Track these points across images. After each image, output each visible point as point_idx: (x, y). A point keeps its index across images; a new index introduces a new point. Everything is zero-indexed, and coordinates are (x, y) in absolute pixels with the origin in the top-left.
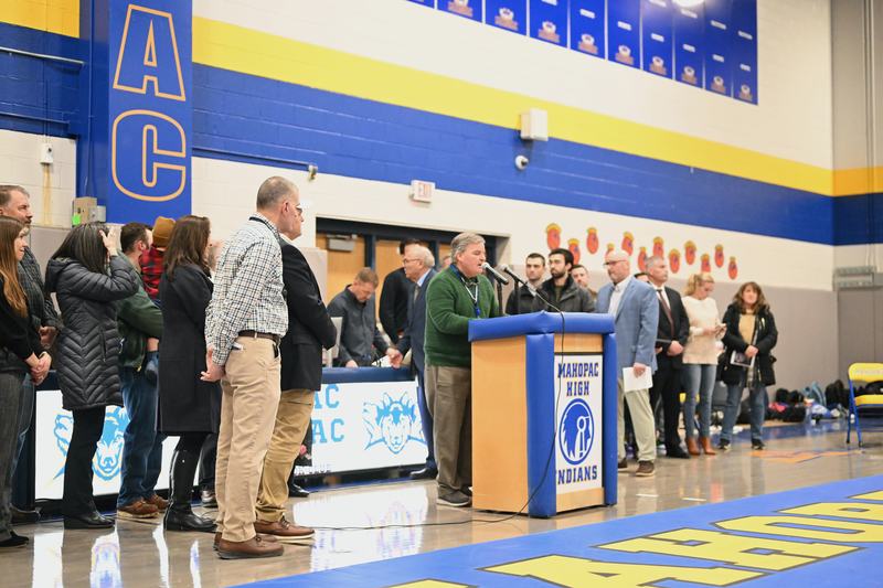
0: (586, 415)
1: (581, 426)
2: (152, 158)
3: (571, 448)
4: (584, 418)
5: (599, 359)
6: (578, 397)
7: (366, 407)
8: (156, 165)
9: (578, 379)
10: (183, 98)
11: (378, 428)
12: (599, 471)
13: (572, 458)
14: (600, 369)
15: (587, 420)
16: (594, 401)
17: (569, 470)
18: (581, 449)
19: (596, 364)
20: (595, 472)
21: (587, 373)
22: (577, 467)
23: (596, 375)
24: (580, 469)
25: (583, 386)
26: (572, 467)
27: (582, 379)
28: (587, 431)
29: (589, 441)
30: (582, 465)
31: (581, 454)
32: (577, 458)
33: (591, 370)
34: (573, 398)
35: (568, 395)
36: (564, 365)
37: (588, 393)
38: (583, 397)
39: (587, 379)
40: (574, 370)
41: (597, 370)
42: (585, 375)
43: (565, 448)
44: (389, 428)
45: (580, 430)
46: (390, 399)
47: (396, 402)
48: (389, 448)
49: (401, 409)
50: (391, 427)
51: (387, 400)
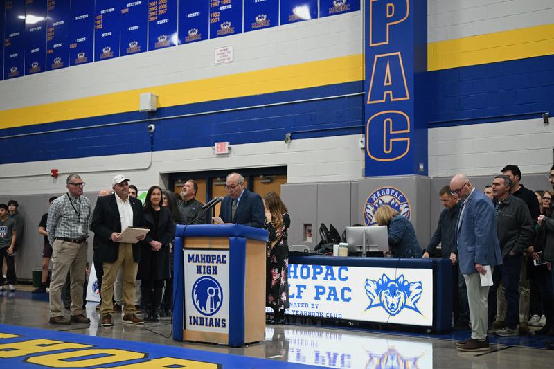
0: (214, 286)
1: (211, 292)
3: (203, 304)
4: (213, 289)
5: (227, 253)
6: (207, 275)
7: (369, 282)
9: (206, 264)
11: (377, 298)
12: (227, 323)
13: (203, 311)
14: (227, 259)
15: (217, 291)
16: (222, 278)
17: (201, 318)
18: (211, 306)
19: (224, 256)
20: (225, 324)
21: (215, 261)
22: (209, 317)
23: (225, 262)
24: (211, 319)
25: (212, 269)
26: (204, 317)
27: (211, 264)
28: (216, 297)
29: (218, 303)
30: (214, 317)
31: (212, 310)
32: (208, 312)
33: (220, 260)
34: (202, 275)
35: (198, 273)
36: (193, 255)
37: (216, 274)
38: (211, 275)
39: (215, 264)
40: (202, 259)
41: (225, 259)
42: (213, 262)
43: (197, 304)
44: (386, 297)
45: (210, 296)
46: (388, 278)
47: (393, 281)
48: (387, 311)
49: (397, 286)
50: (388, 297)
51: (385, 279)
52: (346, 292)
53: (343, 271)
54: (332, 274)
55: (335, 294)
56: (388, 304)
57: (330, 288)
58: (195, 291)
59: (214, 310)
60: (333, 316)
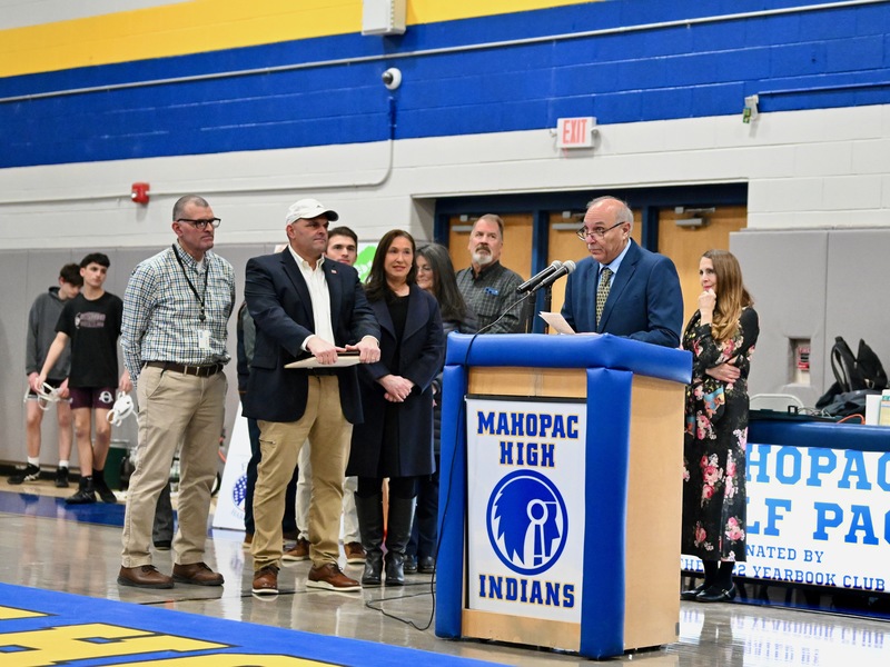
0: (546, 496)
3: (516, 544)
4: (543, 504)
5: (581, 411)
6: (526, 467)
9: (526, 440)
12: (578, 594)
13: (516, 561)
14: (581, 427)
15: (552, 510)
16: (567, 478)
17: (509, 581)
18: (537, 550)
19: (573, 419)
20: (572, 597)
21: (549, 431)
22: (530, 579)
23: (574, 435)
24: (536, 584)
25: (540, 452)
26: (519, 577)
27: (537, 440)
28: (551, 524)
30: (543, 578)
31: (537, 561)
32: (529, 564)
33: (562, 428)
34: (515, 467)
35: (503, 461)
36: (492, 415)
37: (552, 464)
38: (539, 469)
39: (548, 440)
40: (514, 424)
41: (574, 427)
42: (543, 434)
43: (501, 543)
54: (861, 472)
55: (868, 527)
57: (857, 510)
58: (495, 508)
59: (545, 560)
60: (861, 583)
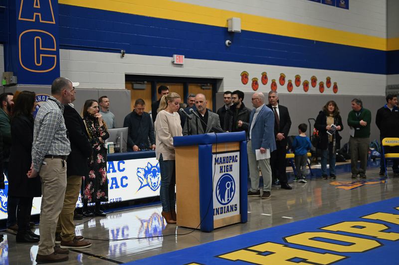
0: (230, 180)
2: (39, 52)
3: (223, 197)
4: (230, 183)
5: (238, 154)
6: (226, 173)
7: (139, 170)
8: (41, 55)
9: (226, 164)
10: (54, 23)
11: (145, 180)
12: (238, 207)
13: (223, 202)
14: (238, 159)
15: (232, 184)
16: (235, 174)
17: (222, 208)
18: (228, 197)
19: (236, 156)
20: (236, 208)
21: (231, 161)
22: (226, 206)
23: (236, 161)
24: (228, 207)
25: (229, 167)
26: (223, 206)
27: (229, 164)
28: (231, 188)
29: (233, 193)
30: (229, 205)
31: (228, 200)
32: (226, 202)
33: (233, 159)
34: (223, 173)
35: (220, 172)
36: (218, 158)
37: (232, 171)
38: (229, 173)
39: (231, 164)
40: (223, 160)
41: (237, 158)
42: (230, 162)
43: (219, 198)
44: (151, 179)
45: (227, 188)
46: (151, 165)
47: (154, 167)
48: (151, 188)
49: (157, 170)
50: (152, 178)
51: (150, 166)
52: (124, 180)
53: (121, 164)
54: (113, 168)
55: (116, 183)
56: (152, 183)
57: (113, 179)
58: (218, 187)
59: (230, 199)
60: (115, 200)
